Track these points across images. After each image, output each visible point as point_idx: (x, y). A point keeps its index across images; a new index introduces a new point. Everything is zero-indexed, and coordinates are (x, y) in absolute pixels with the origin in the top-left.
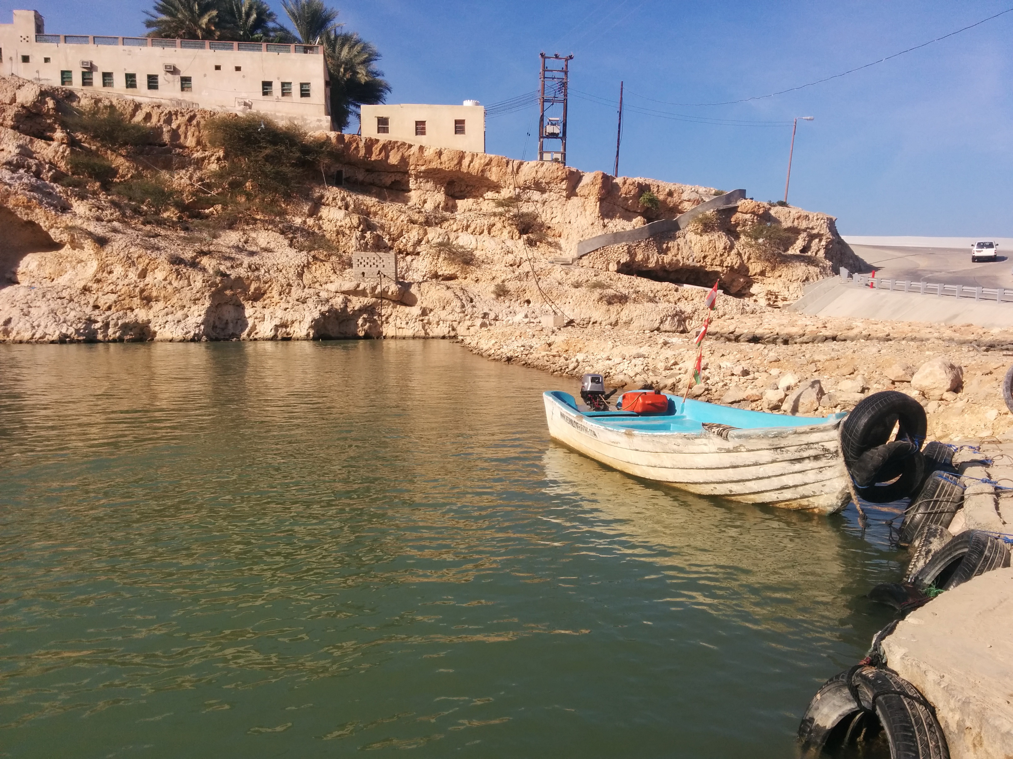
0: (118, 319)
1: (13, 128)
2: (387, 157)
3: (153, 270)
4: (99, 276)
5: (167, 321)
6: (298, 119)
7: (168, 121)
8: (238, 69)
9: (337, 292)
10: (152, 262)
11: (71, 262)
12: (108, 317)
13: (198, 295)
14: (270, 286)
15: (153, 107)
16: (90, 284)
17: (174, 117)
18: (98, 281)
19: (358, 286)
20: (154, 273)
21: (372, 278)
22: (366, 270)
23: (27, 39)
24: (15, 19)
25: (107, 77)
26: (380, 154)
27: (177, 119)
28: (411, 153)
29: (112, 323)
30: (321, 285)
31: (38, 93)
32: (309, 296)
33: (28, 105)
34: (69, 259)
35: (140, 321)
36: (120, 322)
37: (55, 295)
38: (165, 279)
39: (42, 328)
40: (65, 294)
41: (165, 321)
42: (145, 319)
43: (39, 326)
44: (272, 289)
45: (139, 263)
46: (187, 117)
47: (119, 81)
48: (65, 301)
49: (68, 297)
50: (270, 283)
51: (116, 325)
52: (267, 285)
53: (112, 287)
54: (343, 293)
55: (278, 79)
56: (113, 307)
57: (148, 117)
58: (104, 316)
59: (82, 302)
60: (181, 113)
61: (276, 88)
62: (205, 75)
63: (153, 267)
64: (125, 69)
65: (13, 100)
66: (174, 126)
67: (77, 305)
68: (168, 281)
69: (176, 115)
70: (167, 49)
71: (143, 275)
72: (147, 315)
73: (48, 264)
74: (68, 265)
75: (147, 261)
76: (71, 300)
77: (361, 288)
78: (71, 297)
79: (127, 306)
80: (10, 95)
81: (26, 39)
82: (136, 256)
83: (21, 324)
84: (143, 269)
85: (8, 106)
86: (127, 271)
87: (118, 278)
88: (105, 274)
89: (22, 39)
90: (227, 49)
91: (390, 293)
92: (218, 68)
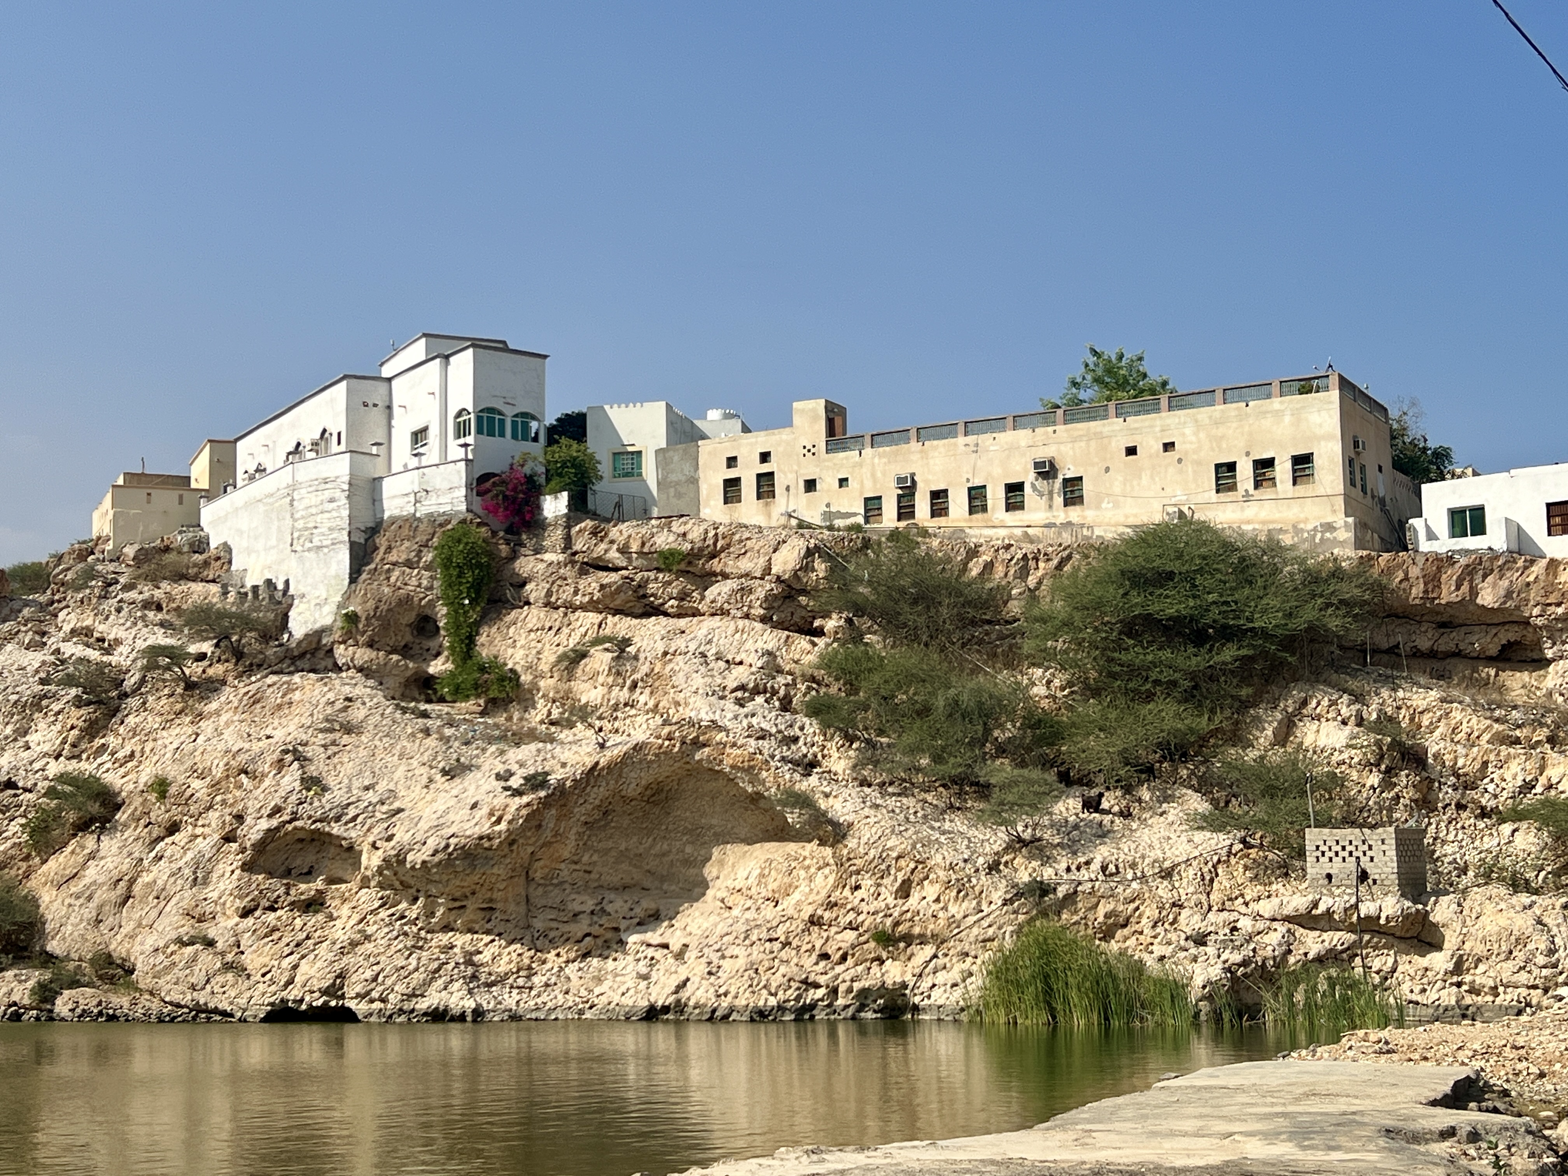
0: (852, 981)
1: (764, 620)
2: (1474, 592)
3: (921, 883)
4: (836, 896)
5: (934, 985)
6: (1286, 532)
7: (1024, 573)
8: (1168, 446)
9: (1274, 920)
10: (920, 867)
11: (809, 867)
12: (836, 977)
13: (991, 932)
14: (1137, 908)
15: (997, 551)
16: (819, 912)
17: (1032, 564)
18: (831, 906)
19: (1315, 905)
20: (923, 888)
21: (1347, 886)
22: (1335, 868)
23: (813, 450)
24: (797, 420)
25: (939, 497)
26: (1458, 588)
27: (1037, 568)
28: (1531, 578)
29: (842, 988)
30: (1246, 904)
31: (803, 553)
32: (1212, 929)
33: (787, 577)
34: (807, 862)
35: (889, 982)
36: (857, 986)
37: (764, 936)
38: (937, 900)
39: (729, 998)
40: (780, 933)
41: (930, 985)
42: (898, 980)
43: (726, 994)
44: (1140, 916)
45: (899, 869)
46: (1055, 562)
47: (958, 503)
48: (777, 945)
49: (782, 939)
50: (1137, 903)
51: (850, 990)
52: (1132, 906)
53: (851, 916)
54: (1287, 919)
55: (1248, 454)
56: (849, 957)
57: (989, 567)
58: (831, 974)
59: (804, 948)
60: (1045, 554)
61: (1245, 472)
62: (1107, 470)
63: (921, 876)
64: (968, 480)
65: (767, 570)
66: (1032, 581)
67: (794, 952)
68: (942, 905)
69: (1037, 560)
70: (1040, 431)
71: (904, 891)
72: (904, 973)
73: (773, 872)
74: (802, 873)
75: (912, 865)
76: (786, 944)
77: (1322, 908)
78: (787, 938)
79: (872, 955)
80: (762, 562)
81: (810, 451)
82: (894, 854)
83: (702, 990)
84: (904, 882)
85: (758, 582)
86: (879, 885)
87: (863, 900)
88: (847, 892)
89: (805, 451)
90: (1148, 412)
91: (1382, 921)
92: (1131, 451)
